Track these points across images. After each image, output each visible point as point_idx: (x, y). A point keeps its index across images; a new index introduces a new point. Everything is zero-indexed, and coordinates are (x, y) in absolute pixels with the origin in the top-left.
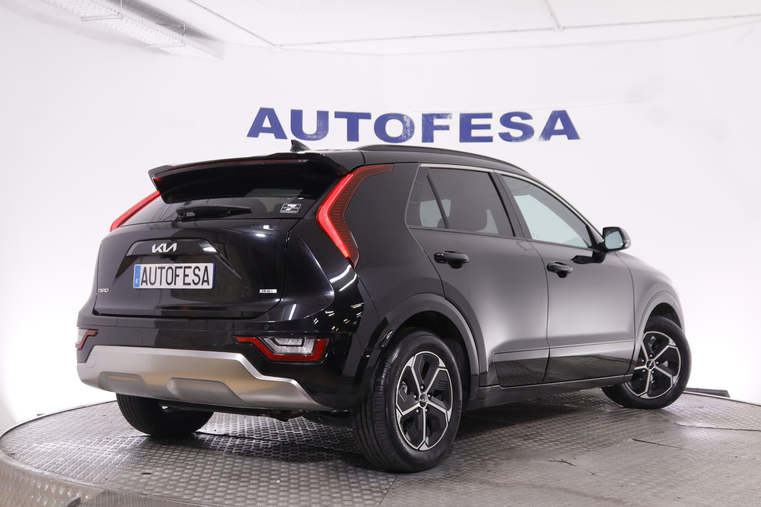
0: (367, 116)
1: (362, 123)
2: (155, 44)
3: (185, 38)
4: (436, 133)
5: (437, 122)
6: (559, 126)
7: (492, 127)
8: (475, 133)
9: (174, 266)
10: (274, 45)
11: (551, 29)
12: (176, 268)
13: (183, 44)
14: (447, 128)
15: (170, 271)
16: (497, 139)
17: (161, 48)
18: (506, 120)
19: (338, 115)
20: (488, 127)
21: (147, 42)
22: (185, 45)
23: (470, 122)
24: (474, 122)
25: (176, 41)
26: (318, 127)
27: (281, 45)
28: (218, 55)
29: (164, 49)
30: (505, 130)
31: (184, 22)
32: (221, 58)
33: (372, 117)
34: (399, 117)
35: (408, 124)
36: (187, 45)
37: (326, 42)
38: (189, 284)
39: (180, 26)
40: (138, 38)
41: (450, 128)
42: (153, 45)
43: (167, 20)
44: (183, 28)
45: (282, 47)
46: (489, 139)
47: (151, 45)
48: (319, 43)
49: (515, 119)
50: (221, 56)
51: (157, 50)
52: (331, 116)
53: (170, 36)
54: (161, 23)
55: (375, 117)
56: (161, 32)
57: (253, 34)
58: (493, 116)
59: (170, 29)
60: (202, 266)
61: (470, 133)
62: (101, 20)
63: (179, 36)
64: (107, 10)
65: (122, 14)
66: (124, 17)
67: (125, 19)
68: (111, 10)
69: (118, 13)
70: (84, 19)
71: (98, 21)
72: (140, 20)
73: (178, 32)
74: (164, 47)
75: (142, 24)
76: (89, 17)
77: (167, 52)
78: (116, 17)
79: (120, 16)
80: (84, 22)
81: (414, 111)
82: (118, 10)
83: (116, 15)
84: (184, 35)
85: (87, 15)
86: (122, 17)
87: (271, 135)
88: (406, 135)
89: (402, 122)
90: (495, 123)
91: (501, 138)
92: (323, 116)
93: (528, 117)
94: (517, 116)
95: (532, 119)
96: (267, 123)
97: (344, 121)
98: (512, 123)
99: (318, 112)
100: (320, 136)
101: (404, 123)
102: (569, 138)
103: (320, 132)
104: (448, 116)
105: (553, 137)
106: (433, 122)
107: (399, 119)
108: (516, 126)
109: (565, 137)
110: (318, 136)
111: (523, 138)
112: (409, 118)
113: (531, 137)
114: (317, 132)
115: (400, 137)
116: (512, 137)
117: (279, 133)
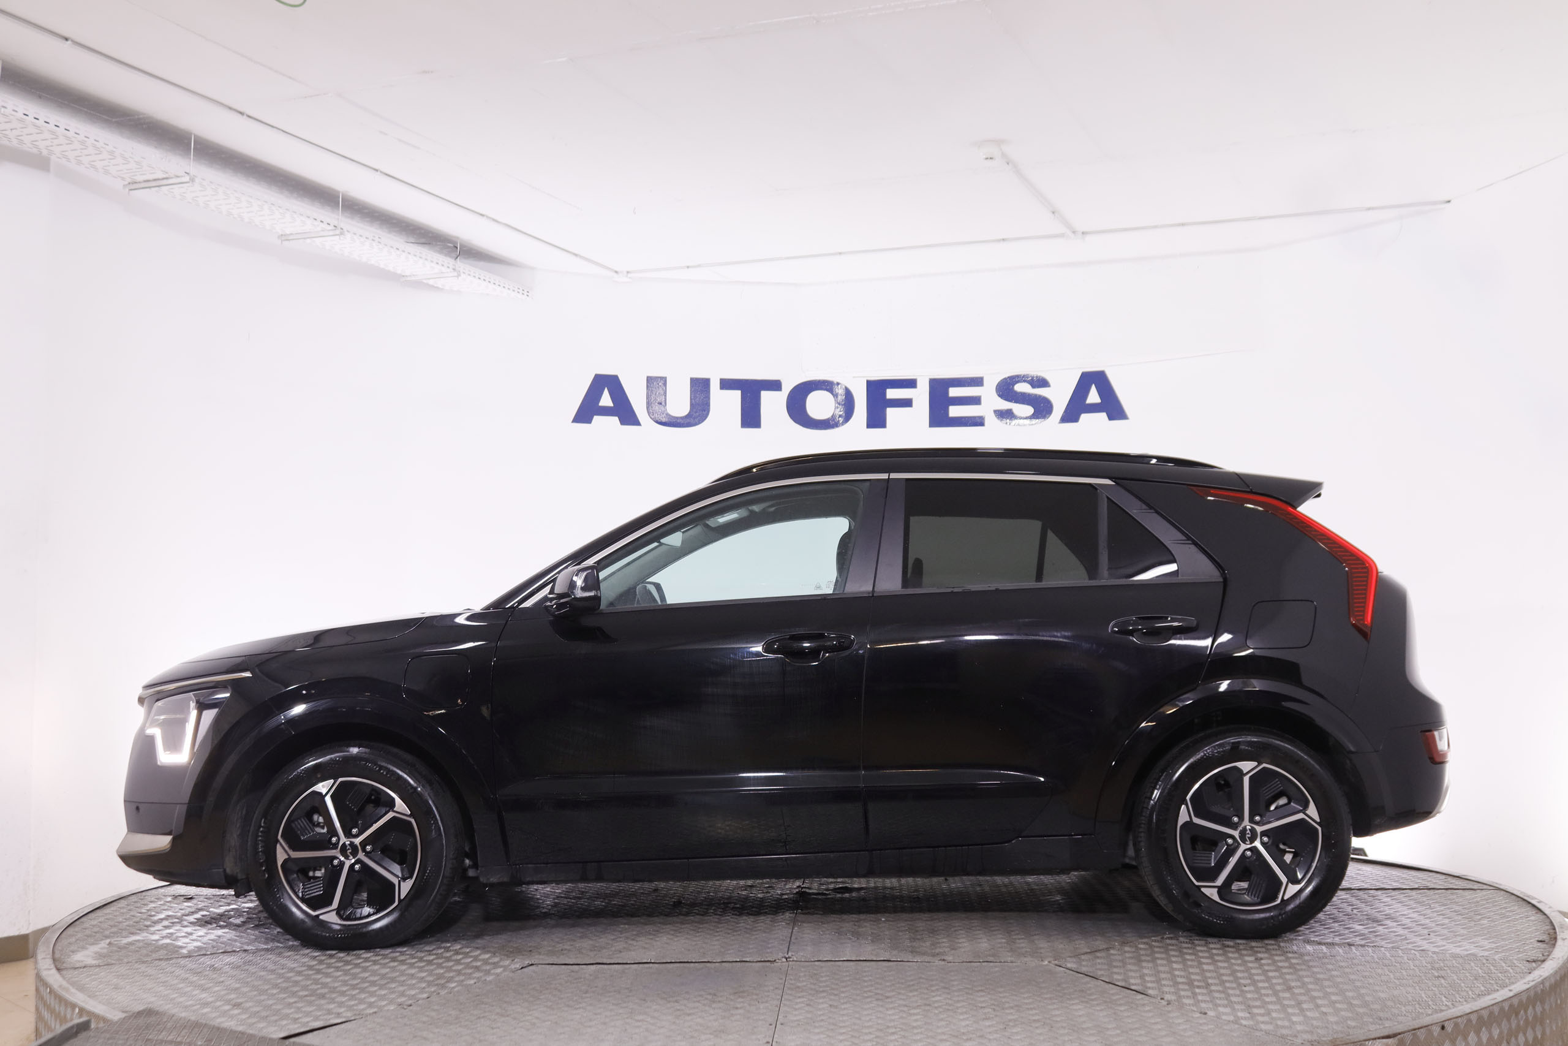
0: (775, 385)
1: (765, 395)
2: (414, 275)
3: (462, 265)
4: (891, 413)
5: (892, 394)
6: (1093, 397)
7: (983, 400)
8: (955, 411)
10: (616, 272)
11: (1062, 235)
13: (455, 274)
14: (907, 403)
16: (991, 420)
17: (425, 281)
18: (1006, 389)
19: (726, 384)
20: (975, 401)
21: (399, 272)
22: (459, 275)
23: (947, 393)
24: (954, 392)
25: (444, 269)
26: (692, 405)
27: (628, 272)
28: (523, 290)
29: (431, 282)
30: (1005, 405)
31: (458, 238)
32: (528, 296)
33: (784, 387)
34: (826, 385)
35: (841, 398)
36: (462, 275)
37: (699, 266)
39: (451, 245)
40: (382, 266)
41: (914, 403)
42: (410, 276)
43: (430, 235)
44: (457, 248)
45: (629, 275)
46: (978, 422)
47: (407, 276)
48: (688, 267)
49: (1022, 388)
50: (528, 292)
51: (419, 285)
52: (715, 386)
53: (432, 261)
54: (423, 240)
55: (787, 388)
56: (415, 253)
57: (576, 255)
58: (985, 382)
59: (440, 252)
61: (946, 412)
62: (314, 239)
63: (448, 261)
64: (316, 223)
65: (342, 229)
66: (346, 233)
67: (348, 236)
68: (322, 222)
69: (335, 226)
70: (284, 238)
71: (308, 241)
72: (374, 237)
73: (446, 255)
74: (429, 279)
75: (379, 242)
76: (291, 234)
77: (437, 288)
78: (331, 233)
79: (338, 232)
80: (285, 243)
81: (854, 377)
82: (334, 222)
83: (332, 230)
84: (459, 258)
85: (287, 232)
86: (342, 233)
87: (615, 420)
88: (840, 416)
89: (832, 393)
90: (988, 394)
91: (998, 418)
92: (700, 387)
93: (1042, 383)
94: (1025, 381)
95: (1049, 386)
96: (606, 400)
97: (737, 394)
98: (1016, 393)
99: (692, 380)
100: (697, 420)
101: (835, 396)
102: (1111, 418)
103: (696, 412)
104: (911, 384)
105: (1084, 417)
106: (885, 394)
107: (827, 390)
108: (1023, 399)
109: (1103, 416)
110: (692, 420)
111: (1034, 418)
112: (843, 387)
113: (1047, 417)
114: (690, 412)
115: (829, 420)
116: (1015, 417)
117: (627, 416)
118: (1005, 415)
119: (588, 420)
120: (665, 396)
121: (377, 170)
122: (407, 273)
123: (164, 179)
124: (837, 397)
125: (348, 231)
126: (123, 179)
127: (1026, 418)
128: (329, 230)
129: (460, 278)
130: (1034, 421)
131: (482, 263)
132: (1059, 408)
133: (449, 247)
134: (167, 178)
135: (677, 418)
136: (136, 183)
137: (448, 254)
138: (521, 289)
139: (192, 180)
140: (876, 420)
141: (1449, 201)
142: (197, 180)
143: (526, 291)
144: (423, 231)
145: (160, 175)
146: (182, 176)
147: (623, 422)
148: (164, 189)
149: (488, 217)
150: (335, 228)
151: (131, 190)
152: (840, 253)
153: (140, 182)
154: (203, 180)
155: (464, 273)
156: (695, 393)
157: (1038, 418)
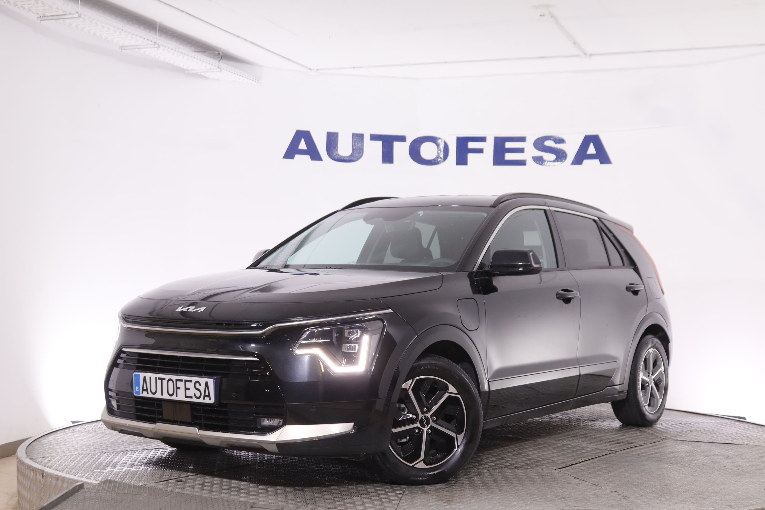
0: (402, 139)
1: (397, 145)
2: (193, 70)
3: (223, 64)
5: (471, 145)
6: (591, 150)
7: (525, 150)
8: (509, 156)
10: (310, 69)
11: (577, 56)
13: (219, 70)
14: (480, 151)
16: (530, 162)
17: (199, 73)
18: (539, 144)
19: (374, 137)
20: (521, 150)
21: (185, 68)
22: (221, 71)
23: (504, 145)
24: (508, 145)
25: (213, 67)
26: (353, 150)
27: (317, 70)
28: (256, 79)
29: (203, 74)
30: (539, 153)
31: (221, 48)
32: (258, 82)
33: (407, 139)
34: (433, 139)
35: (442, 146)
36: (223, 71)
37: (361, 67)
39: (216, 53)
40: (176, 64)
41: (485, 151)
42: (191, 70)
43: (204, 46)
44: (220, 54)
45: (318, 71)
46: (522, 163)
47: (189, 70)
48: (354, 68)
49: (549, 143)
50: (258, 80)
52: (367, 138)
53: (207, 62)
54: (199, 49)
55: (409, 140)
56: (198, 59)
57: (289, 59)
58: (527, 139)
59: (208, 56)
61: (504, 156)
62: (141, 49)
63: (215, 62)
64: (144, 40)
65: (158, 44)
67: (161, 48)
68: (148, 40)
69: (155, 42)
70: (123, 48)
71: (137, 50)
72: (176, 48)
73: (211, 57)
74: (202, 72)
75: (178, 51)
76: (128, 46)
77: (206, 77)
79: (157, 46)
80: (123, 51)
81: (449, 135)
82: (155, 40)
83: (153, 45)
84: (221, 61)
85: (126, 45)
86: (159, 47)
87: (308, 157)
88: (441, 158)
89: (436, 144)
90: (529, 146)
91: (534, 161)
92: (358, 138)
93: (561, 141)
94: (550, 140)
95: (565, 143)
96: (303, 146)
97: (379, 144)
98: (545, 147)
99: (353, 134)
100: (356, 158)
101: (438, 145)
102: (602, 163)
103: (355, 154)
104: (483, 139)
105: (586, 162)
106: (467, 145)
107: (433, 142)
108: (550, 150)
109: (597, 161)
110: (353, 158)
111: (556, 161)
112: (443, 141)
113: (564, 161)
114: (352, 154)
115: (434, 160)
116: (545, 161)
117: (315, 155)
118: (539, 160)
119: (292, 157)
120: (337, 144)
121: (183, 11)
122: (190, 68)
123: (62, 15)
124: (439, 147)
125: (162, 45)
126: (38, 14)
127: (551, 162)
128: (151, 45)
130: (556, 163)
131: (231, 63)
132: (571, 155)
134: (65, 15)
135: (345, 157)
136: (45, 16)
137: (215, 58)
139: (80, 16)
140: (462, 160)
142: (82, 16)
144: (200, 44)
145: (61, 13)
146: (74, 14)
147: (313, 158)
148: (61, 21)
149: (242, 38)
150: (154, 43)
151: (42, 20)
152: (445, 62)
153: (47, 16)
154: (85, 16)
155: (224, 69)
156: (355, 142)
157: (558, 162)
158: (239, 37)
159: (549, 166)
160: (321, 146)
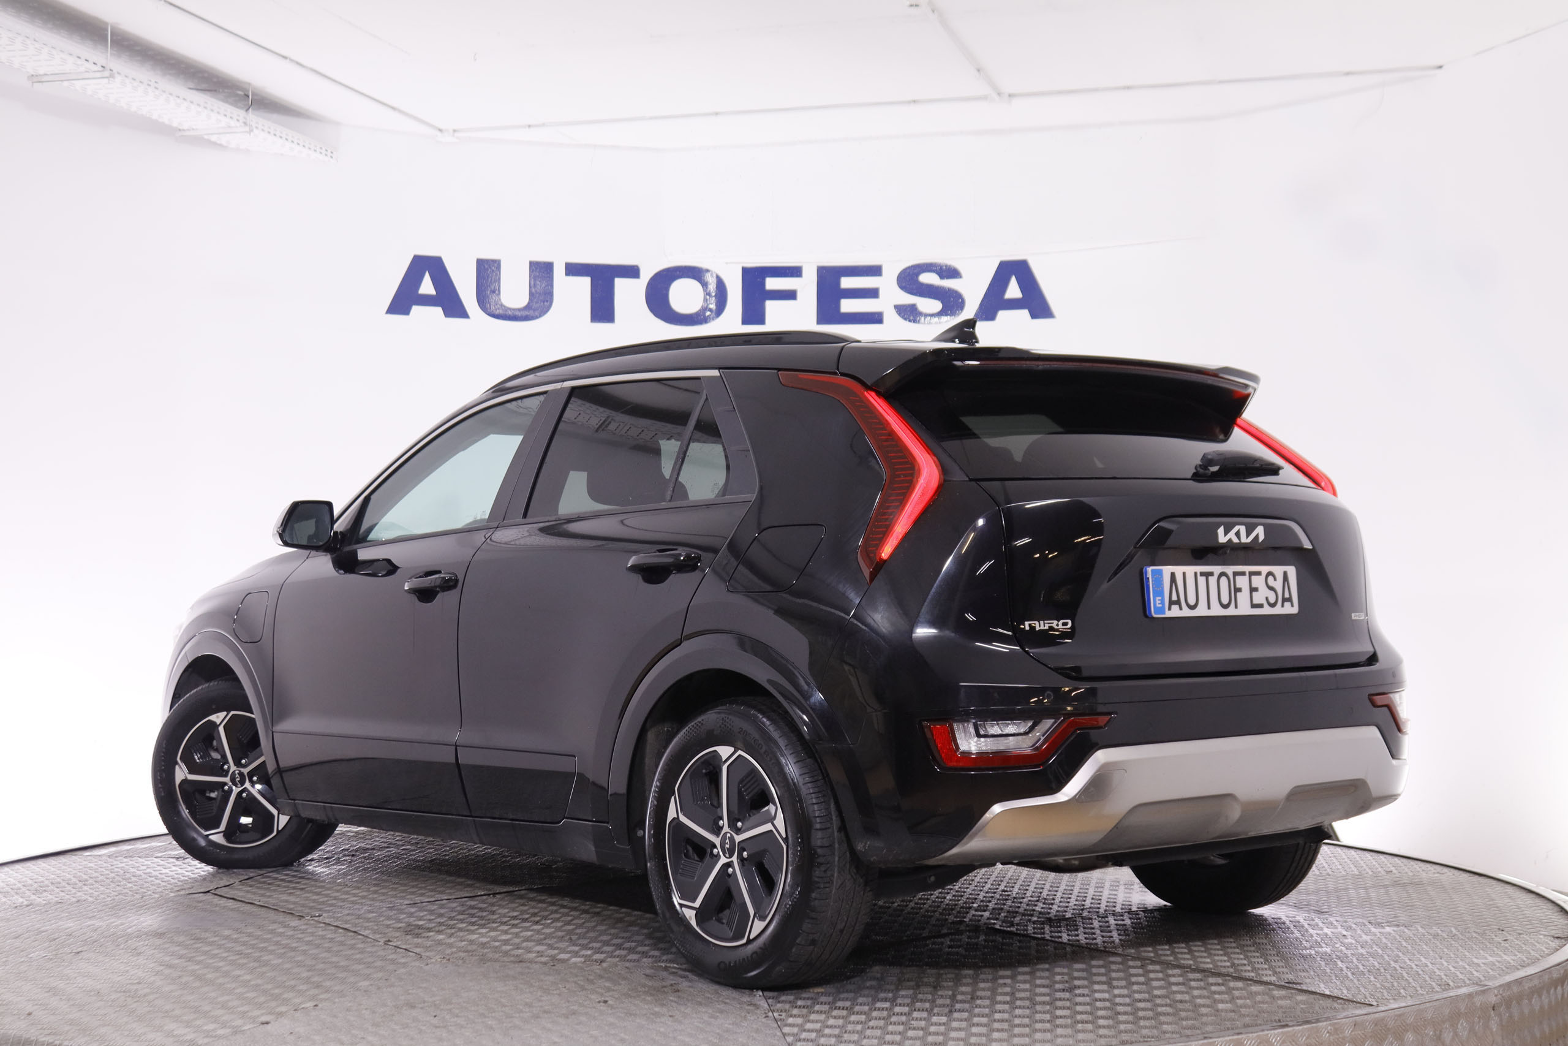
0: (632, 272)
1: (621, 285)
2: (193, 129)
3: (254, 117)
4: (771, 306)
5: (772, 283)
6: (1014, 291)
7: (881, 293)
8: (848, 306)
9: (1230, 570)
10: (440, 130)
11: (985, 98)
12: (1235, 574)
13: (247, 129)
14: (790, 295)
15: (1224, 580)
16: (891, 317)
17: (206, 137)
18: (909, 280)
19: (573, 270)
20: (873, 293)
21: (175, 124)
22: (251, 131)
23: (839, 283)
24: (847, 283)
25: (233, 123)
26: (531, 294)
27: (455, 131)
28: (326, 150)
29: (214, 138)
30: (908, 299)
31: (249, 84)
32: (332, 157)
33: (642, 273)
34: (694, 273)
35: (712, 287)
36: (255, 131)
37: (543, 125)
38: (1261, 606)
39: (240, 93)
40: (155, 117)
41: (799, 295)
42: (188, 130)
43: (215, 80)
44: (248, 97)
45: (456, 134)
46: (875, 318)
47: (184, 130)
48: (529, 126)
49: (928, 278)
50: (332, 153)
51: (199, 141)
52: (559, 271)
53: (218, 113)
54: (204, 86)
55: (646, 275)
56: (199, 105)
57: (393, 109)
58: (884, 271)
59: (225, 100)
60: (1278, 570)
61: (838, 306)
63: (237, 112)
64: (78, 61)
65: (111, 70)
66: (116, 75)
67: (118, 79)
68: (87, 61)
69: (103, 67)
70: (35, 78)
71: (66, 84)
72: (148, 82)
73: (231, 104)
74: (212, 134)
75: (156, 88)
76: (46, 75)
77: (221, 145)
78: (98, 75)
79: (107, 74)
80: (36, 84)
81: (727, 263)
82: (101, 61)
83: (99, 71)
84: (250, 110)
85: (42, 72)
86: (112, 76)
87: (439, 311)
88: (710, 310)
89: (701, 283)
90: (887, 285)
91: (900, 315)
92: (541, 271)
93: (953, 273)
94: (931, 271)
95: (961, 277)
96: (427, 287)
97: (585, 282)
98: (922, 284)
99: (532, 264)
100: (537, 314)
101: (705, 285)
102: (1034, 315)
103: (537, 303)
104: (794, 272)
105: (1002, 314)
106: (763, 284)
107: (694, 278)
108: (930, 292)
109: (1025, 313)
110: (531, 313)
111: (942, 315)
112: (715, 275)
113: (958, 315)
114: (529, 303)
115: (697, 314)
116: (921, 314)
117: (452, 306)
118: (909, 313)
119: (406, 311)
120: (499, 282)
122: (185, 126)
124: (707, 288)
125: (118, 73)
127: (933, 314)
128: (94, 72)
129: (252, 134)
130: (944, 319)
131: (275, 116)
133: (238, 95)
135: (514, 310)
137: (235, 104)
138: (324, 149)
140: (754, 315)
141: (1440, 67)
143: (329, 151)
144: (206, 75)
147: (448, 314)
149: (291, 60)
150: (101, 69)
155: (257, 128)
156: (535, 280)
157: (946, 315)
158: (285, 57)
159: (930, 323)
160: (466, 287)
